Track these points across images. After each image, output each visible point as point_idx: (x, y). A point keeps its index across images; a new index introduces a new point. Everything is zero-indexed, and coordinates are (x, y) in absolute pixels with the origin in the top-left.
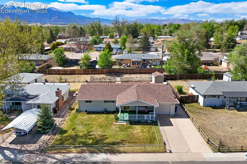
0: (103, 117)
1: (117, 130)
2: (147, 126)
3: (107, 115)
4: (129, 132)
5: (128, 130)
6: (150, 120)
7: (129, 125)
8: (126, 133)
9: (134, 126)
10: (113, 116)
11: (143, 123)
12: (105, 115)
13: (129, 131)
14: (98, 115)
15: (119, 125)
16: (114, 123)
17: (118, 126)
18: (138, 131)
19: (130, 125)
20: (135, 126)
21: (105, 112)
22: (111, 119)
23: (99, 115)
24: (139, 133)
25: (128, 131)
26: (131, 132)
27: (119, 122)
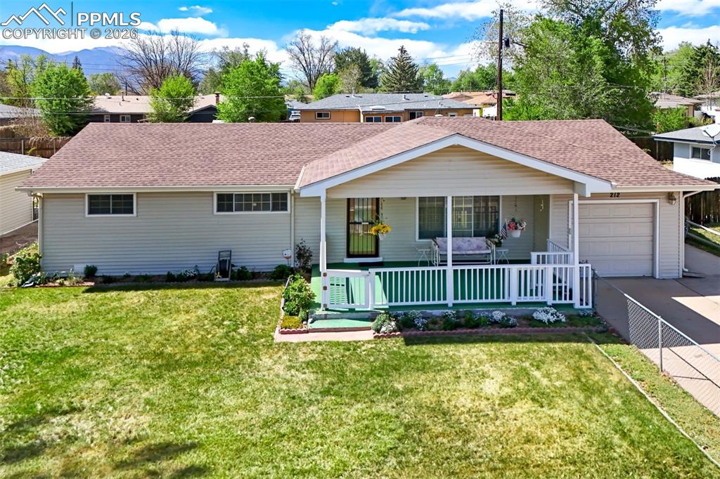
0: (200, 302)
1: (303, 391)
2: (543, 346)
3: (230, 290)
4: (410, 401)
5: (400, 387)
6: (544, 304)
7: (396, 344)
8: (381, 407)
9: (437, 352)
10: (271, 296)
11: (503, 324)
12: (214, 293)
13: (409, 391)
14: (169, 292)
15: (319, 349)
16: (279, 338)
17: (313, 357)
18: (491, 387)
19: (409, 341)
20: (450, 349)
21: (218, 278)
22: (257, 309)
23: (178, 292)
24: (507, 401)
25: (396, 393)
26: (426, 397)
27: (318, 324)
